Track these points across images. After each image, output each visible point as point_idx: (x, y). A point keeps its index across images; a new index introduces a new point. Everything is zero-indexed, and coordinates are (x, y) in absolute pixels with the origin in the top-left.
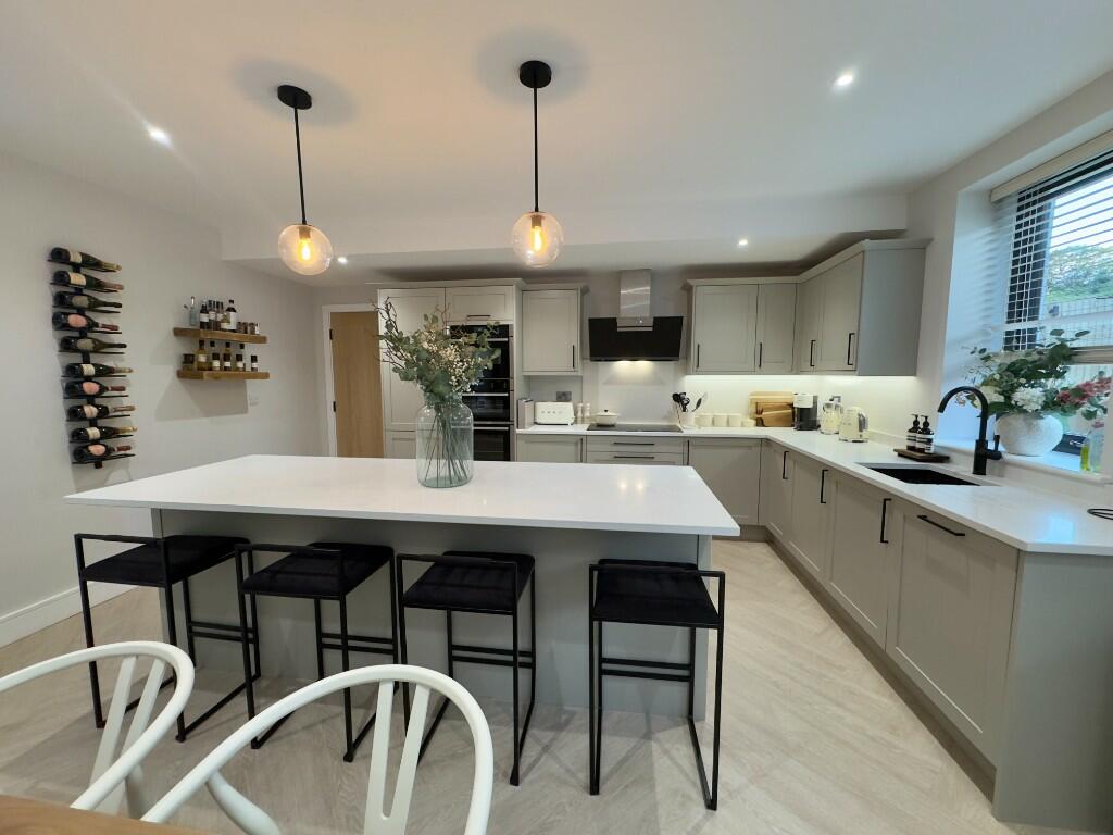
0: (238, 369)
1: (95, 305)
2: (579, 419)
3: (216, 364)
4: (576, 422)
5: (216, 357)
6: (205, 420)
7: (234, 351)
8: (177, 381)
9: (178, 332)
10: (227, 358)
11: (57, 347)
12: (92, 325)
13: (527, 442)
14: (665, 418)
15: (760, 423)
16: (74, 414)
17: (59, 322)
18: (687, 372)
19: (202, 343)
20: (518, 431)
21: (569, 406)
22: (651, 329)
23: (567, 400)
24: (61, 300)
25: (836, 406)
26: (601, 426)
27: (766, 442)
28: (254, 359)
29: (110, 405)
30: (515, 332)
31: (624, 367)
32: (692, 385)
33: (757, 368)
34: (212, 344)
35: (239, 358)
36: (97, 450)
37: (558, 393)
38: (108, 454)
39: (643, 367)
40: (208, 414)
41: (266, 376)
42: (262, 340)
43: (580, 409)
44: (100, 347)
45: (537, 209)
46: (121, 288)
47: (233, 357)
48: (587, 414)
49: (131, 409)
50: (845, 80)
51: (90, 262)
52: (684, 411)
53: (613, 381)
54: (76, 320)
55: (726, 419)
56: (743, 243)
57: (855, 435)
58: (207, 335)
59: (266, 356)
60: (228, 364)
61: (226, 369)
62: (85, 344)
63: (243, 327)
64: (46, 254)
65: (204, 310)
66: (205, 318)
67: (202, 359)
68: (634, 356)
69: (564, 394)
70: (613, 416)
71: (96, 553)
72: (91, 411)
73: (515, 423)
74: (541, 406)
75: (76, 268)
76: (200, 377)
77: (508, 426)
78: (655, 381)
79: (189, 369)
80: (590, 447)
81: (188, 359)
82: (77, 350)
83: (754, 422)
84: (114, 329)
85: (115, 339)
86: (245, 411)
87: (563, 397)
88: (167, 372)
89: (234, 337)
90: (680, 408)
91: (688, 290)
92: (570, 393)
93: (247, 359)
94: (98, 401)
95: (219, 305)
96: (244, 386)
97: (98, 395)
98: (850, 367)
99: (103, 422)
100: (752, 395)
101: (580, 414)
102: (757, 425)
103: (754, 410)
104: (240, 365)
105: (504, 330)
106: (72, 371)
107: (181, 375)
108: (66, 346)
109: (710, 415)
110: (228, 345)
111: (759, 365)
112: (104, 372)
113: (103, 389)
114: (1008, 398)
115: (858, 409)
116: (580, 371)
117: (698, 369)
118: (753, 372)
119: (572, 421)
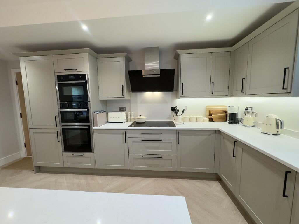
2: (129, 120)
14: (168, 118)
15: (211, 120)
18: (177, 97)
20: (94, 128)
21: (123, 114)
22: (159, 76)
25: (253, 113)
27: (218, 132)
30: (89, 77)
31: (148, 95)
32: (180, 103)
33: (211, 94)
37: (120, 108)
39: (158, 95)
43: (129, 115)
48: (133, 117)
52: (176, 115)
53: (144, 102)
55: (196, 118)
56: (209, 17)
57: (275, 131)
68: (153, 90)
69: (122, 108)
70: (143, 119)
73: (92, 124)
74: (110, 114)
77: (89, 126)
78: (164, 102)
80: (130, 135)
83: (208, 119)
87: (122, 110)
90: (175, 114)
91: (177, 57)
92: (125, 108)
98: (284, 91)
100: (207, 107)
101: (129, 117)
102: (210, 121)
103: (208, 114)
105: (84, 76)
109: (188, 117)
111: (212, 92)
115: (275, 116)
116: (127, 97)
117: (183, 96)
118: (209, 96)
119: (126, 121)
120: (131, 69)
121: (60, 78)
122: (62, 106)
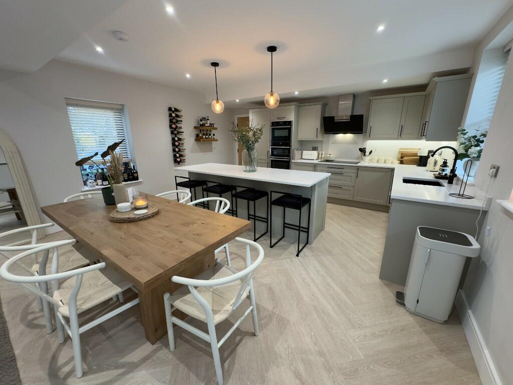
0: (209, 138)
1: (177, 121)
2: (320, 158)
3: (204, 137)
4: (318, 158)
5: (204, 134)
6: (201, 154)
7: (209, 132)
8: (195, 142)
9: (195, 128)
10: (207, 135)
11: (170, 133)
12: (177, 127)
13: (296, 165)
14: (357, 159)
15: (402, 162)
16: (174, 150)
17: (171, 127)
19: (200, 130)
20: (293, 161)
21: (315, 153)
22: (349, 120)
23: (316, 150)
24: (171, 121)
26: (327, 161)
28: (214, 135)
29: (181, 148)
30: (293, 124)
31: (340, 137)
32: (370, 144)
33: (399, 137)
34: (203, 131)
35: (210, 135)
36: (178, 160)
37: (313, 147)
38: (180, 161)
39: (349, 136)
40: (202, 152)
41: (217, 140)
42: (216, 129)
43: (320, 154)
44: (179, 133)
45: (272, 91)
46: (182, 116)
47: (208, 134)
48: (323, 156)
49: (185, 149)
50: (381, 28)
51: (176, 110)
52: (364, 155)
53: (335, 142)
54: (174, 126)
55: (384, 160)
56: (385, 81)
57: (432, 168)
58: (201, 128)
59: (217, 134)
60: (207, 137)
61: (207, 138)
62: (175, 132)
63: (211, 125)
64: (167, 109)
65: (201, 121)
66: (201, 123)
67: (201, 135)
68: (345, 131)
69: (315, 148)
70: (332, 157)
71: (179, 180)
72: (177, 149)
73: (292, 158)
74: (305, 152)
75: (173, 112)
76: (200, 141)
77: (289, 159)
78: (354, 142)
79: (198, 138)
80: (318, 168)
81: (197, 135)
82: (174, 134)
83: (398, 162)
84: (181, 128)
85: (181, 130)
86: (212, 151)
87: (315, 149)
88: (193, 139)
89: (208, 128)
90: (362, 155)
92: (317, 147)
93: (212, 135)
94: (178, 147)
95: (205, 118)
96: (212, 143)
97: (178, 146)
99: (179, 153)
100: (400, 149)
101: (320, 156)
102: (400, 163)
103: (400, 157)
104: (210, 137)
105: (290, 123)
106: (173, 139)
107: (196, 140)
108: (172, 133)
109: (376, 158)
110: (207, 131)
111: (400, 136)
112: (180, 139)
113: (179, 144)
114: (467, 151)
116: (320, 138)
117: (370, 137)
118: (397, 139)
119: (317, 158)
120: (327, 115)
121: (273, 124)
122: (273, 144)
